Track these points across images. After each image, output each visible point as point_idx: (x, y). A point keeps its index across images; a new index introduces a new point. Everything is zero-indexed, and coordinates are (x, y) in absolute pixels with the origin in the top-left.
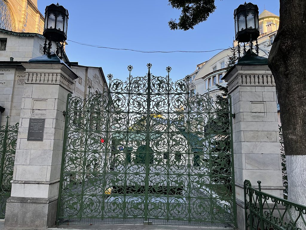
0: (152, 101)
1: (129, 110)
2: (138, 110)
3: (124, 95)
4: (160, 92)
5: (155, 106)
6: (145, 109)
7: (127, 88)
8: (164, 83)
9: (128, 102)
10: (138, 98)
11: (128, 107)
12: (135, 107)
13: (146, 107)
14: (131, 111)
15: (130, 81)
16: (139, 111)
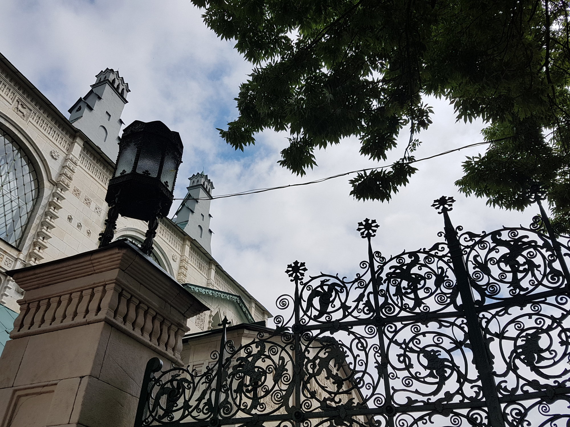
0: (496, 335)
1: (389, 397)
2: (435, 393)
3: (359, 330)
4: (522, 289)
5: (518, 362)
6: (471, 381)
7: (365, 299)
8: (530, 246)
9: (379, 359)
10: (424, 334)
11: (382, 381)
12: (417, 379)
13: (473, 373)
14: (400, 399)
15: (373, 273)
16: (441, 395)
